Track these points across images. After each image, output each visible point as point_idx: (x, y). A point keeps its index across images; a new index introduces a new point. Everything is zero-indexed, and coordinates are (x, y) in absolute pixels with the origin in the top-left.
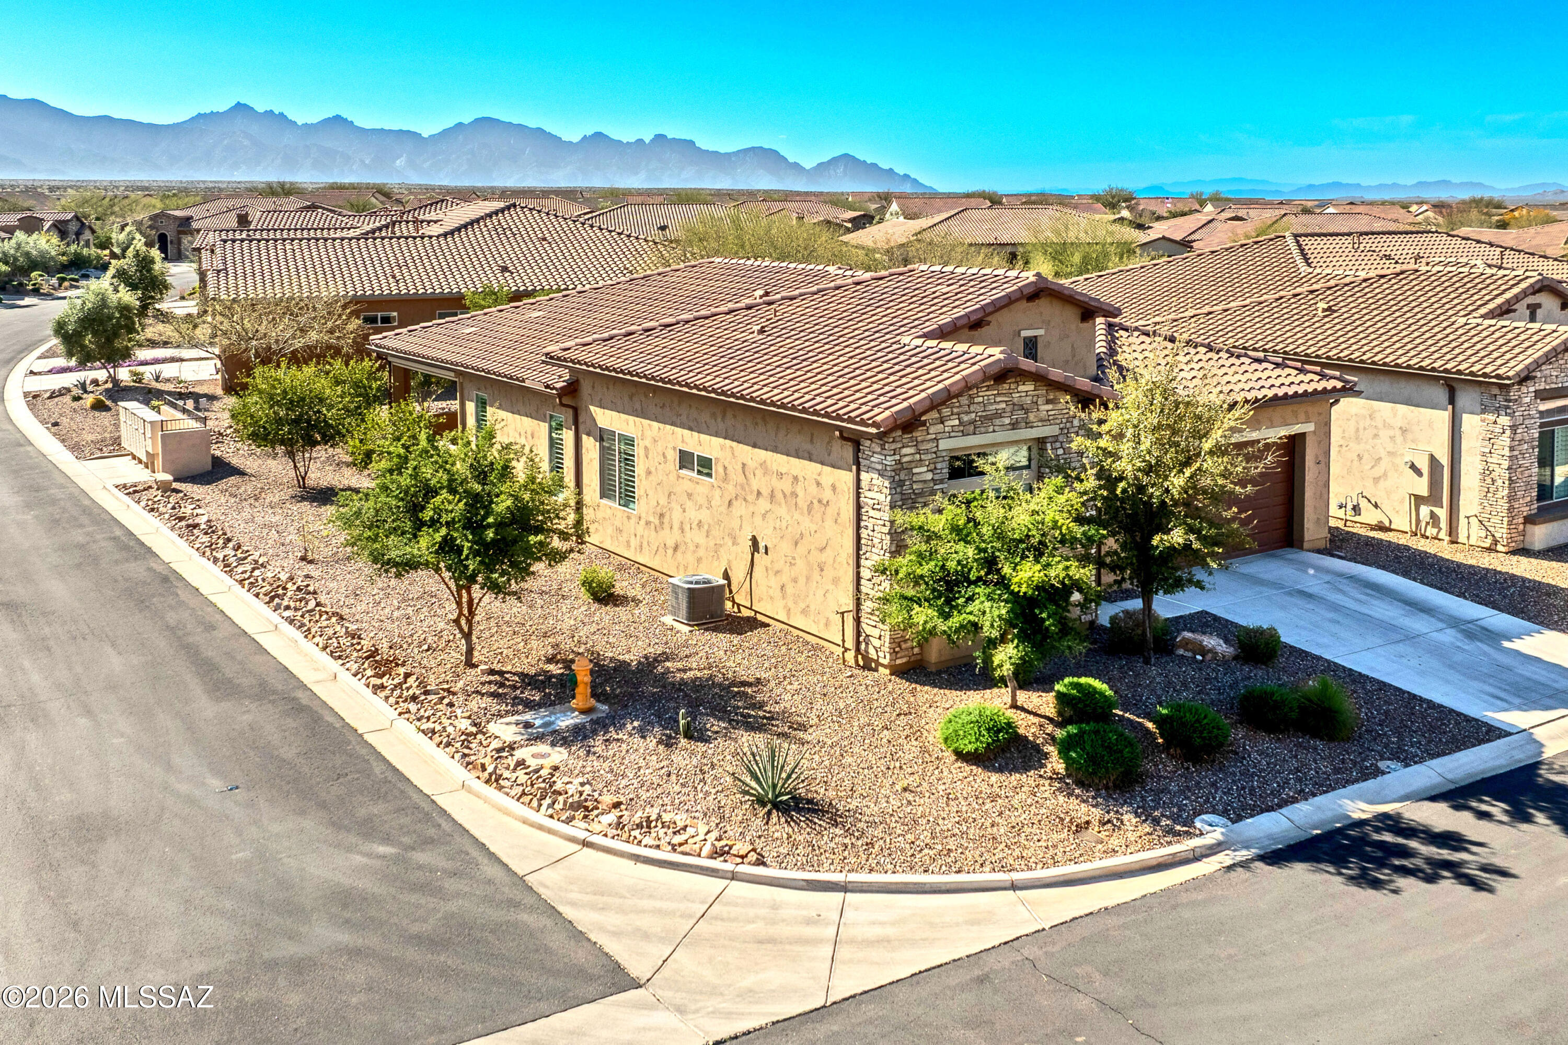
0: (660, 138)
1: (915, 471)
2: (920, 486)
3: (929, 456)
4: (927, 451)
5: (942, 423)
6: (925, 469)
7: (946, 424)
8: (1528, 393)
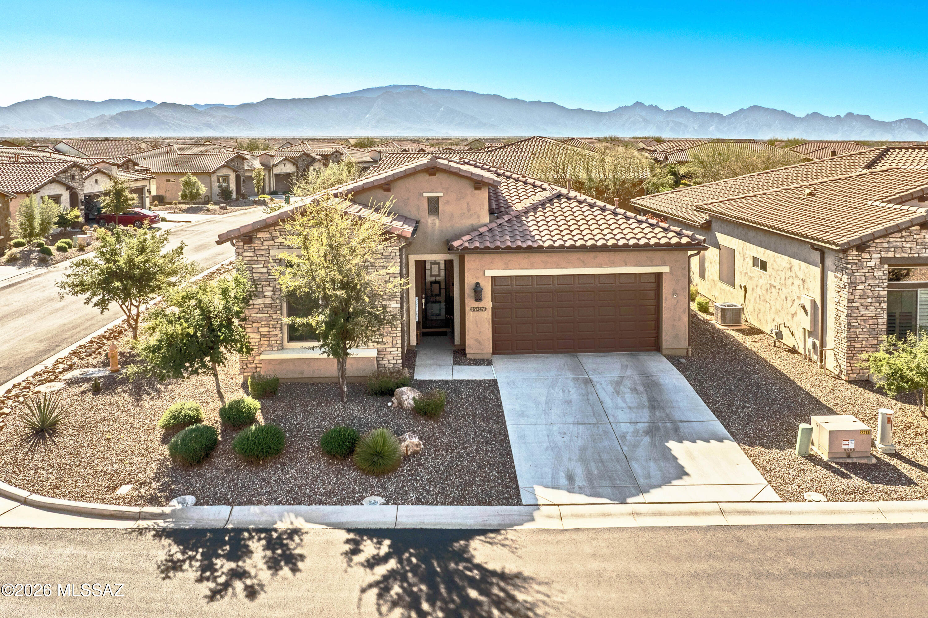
0: (850, 115)
1: (254, 266)
2: (258, 275)
3: (264, 259)
4: (262, 256)
5: (273, 240)
6: (262, 266)
7: (276, 241)
8: (871, 259)
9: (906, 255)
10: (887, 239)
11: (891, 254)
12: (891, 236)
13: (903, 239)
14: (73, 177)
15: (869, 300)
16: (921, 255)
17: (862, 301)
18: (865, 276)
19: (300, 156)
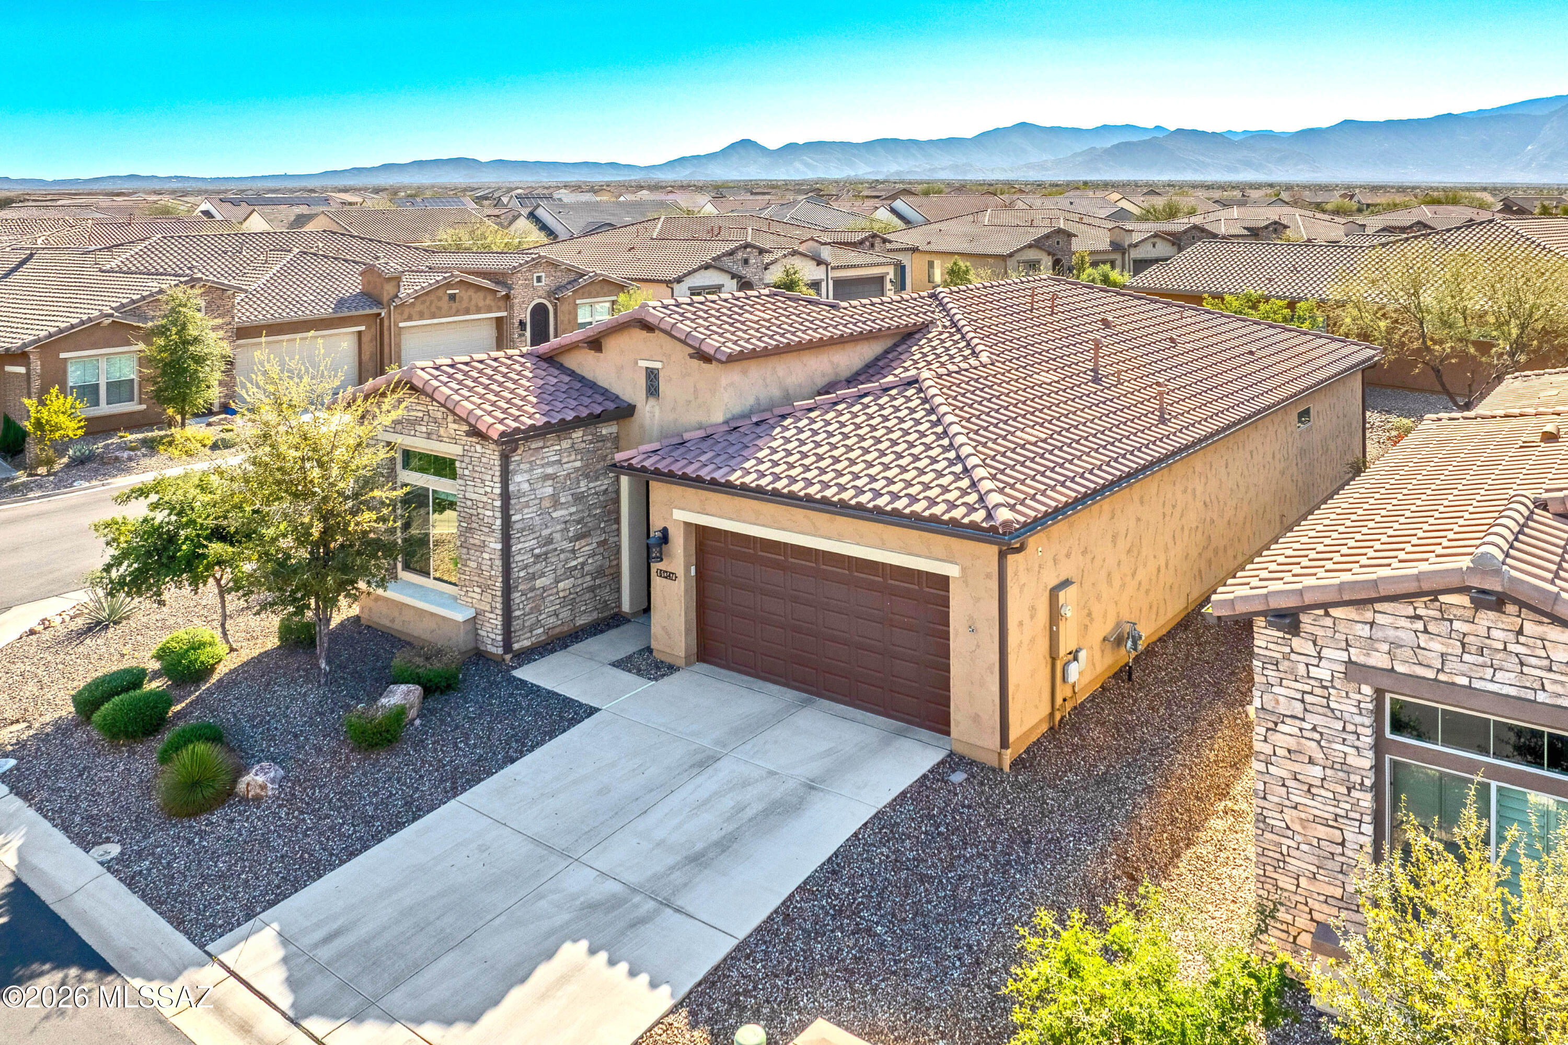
8: (1320, 658)
9: (1430, 674)
10: (1369, 616)
11: (1379, 660)
12: (1378, 606)
13: (1419, 625)
14: (746, 261)
15: (1317, 771)
16: (1477, 684)
17: (1297, 767)
18: (1303, 701)
19: (1185, 232)
